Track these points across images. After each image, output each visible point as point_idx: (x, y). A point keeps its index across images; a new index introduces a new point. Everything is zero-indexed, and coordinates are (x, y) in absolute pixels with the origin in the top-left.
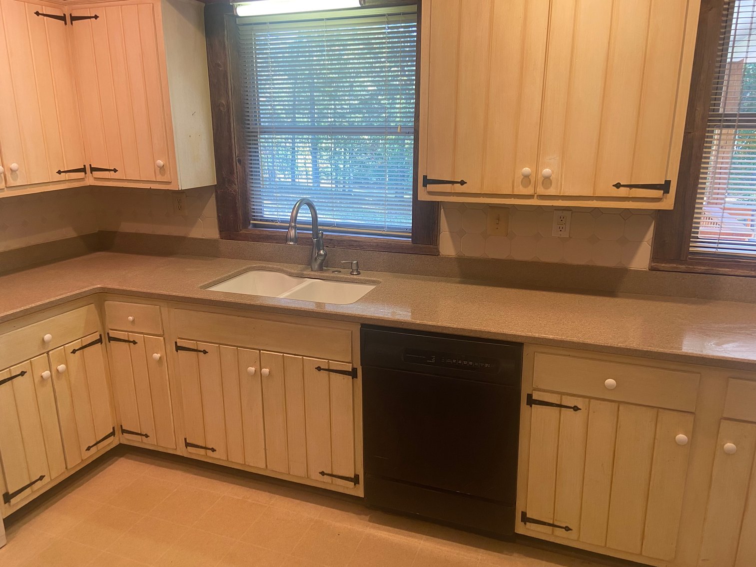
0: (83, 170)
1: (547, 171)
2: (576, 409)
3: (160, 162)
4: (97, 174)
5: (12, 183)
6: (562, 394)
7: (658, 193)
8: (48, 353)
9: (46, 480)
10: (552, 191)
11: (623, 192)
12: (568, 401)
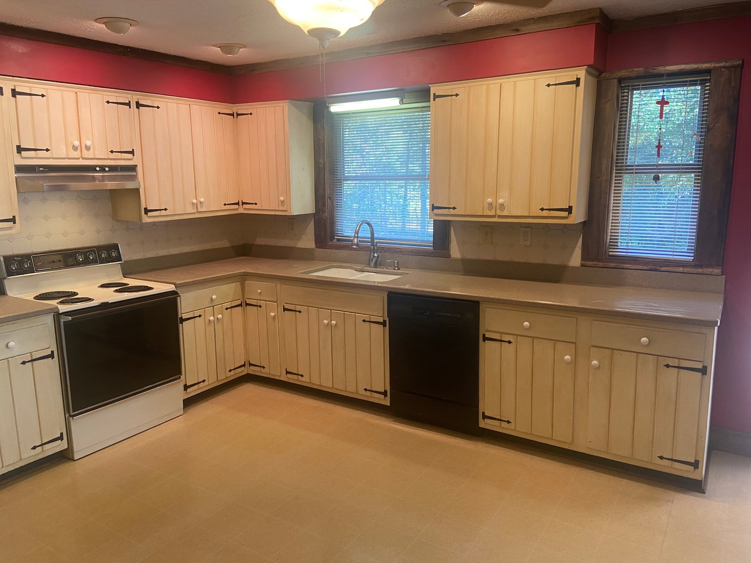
0: (238, 204)
1: (501, 201)
2: (510, 342)
3: (282, 198)
4: (245, 206)
5: (200, 210)
6: (502, 333)
7: (565, 214)
8: (213, 307)
9: (206, 383)
10: (505, 213)
11: (545, 213)
12: (506, 338)
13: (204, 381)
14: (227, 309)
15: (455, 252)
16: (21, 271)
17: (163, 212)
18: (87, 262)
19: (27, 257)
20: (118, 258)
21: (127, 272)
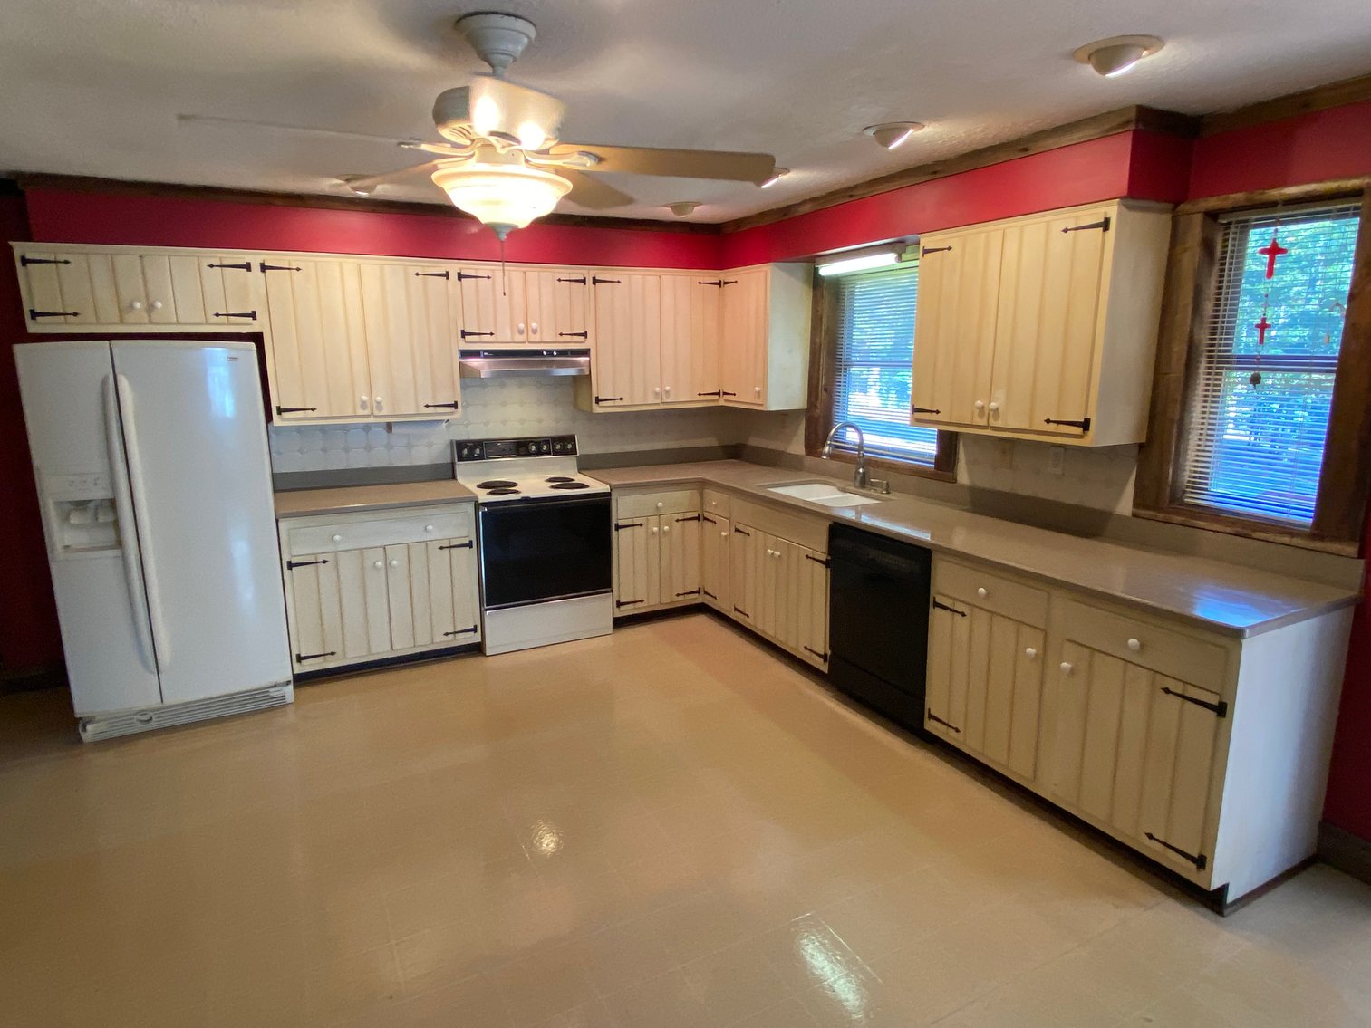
0: (718, 394)
1: (993, 405)
2: (963, 615)
3: (757, 389)
4: (726, 397)
5: (665, 400)
6: (955, 599)
7: (1079, 430)
8: (660, 516)
9: (645, 604)
10: (999, 423)
11: (1052, 427)
12: (960, 607)
13: (642, 601)
14: (677, 521)
15: (963, 476)
16: (471, 458)
17: (618, 403)
18: (539, 453)
19: (479, 443)
20: (573, 451)
21: (586, 465)
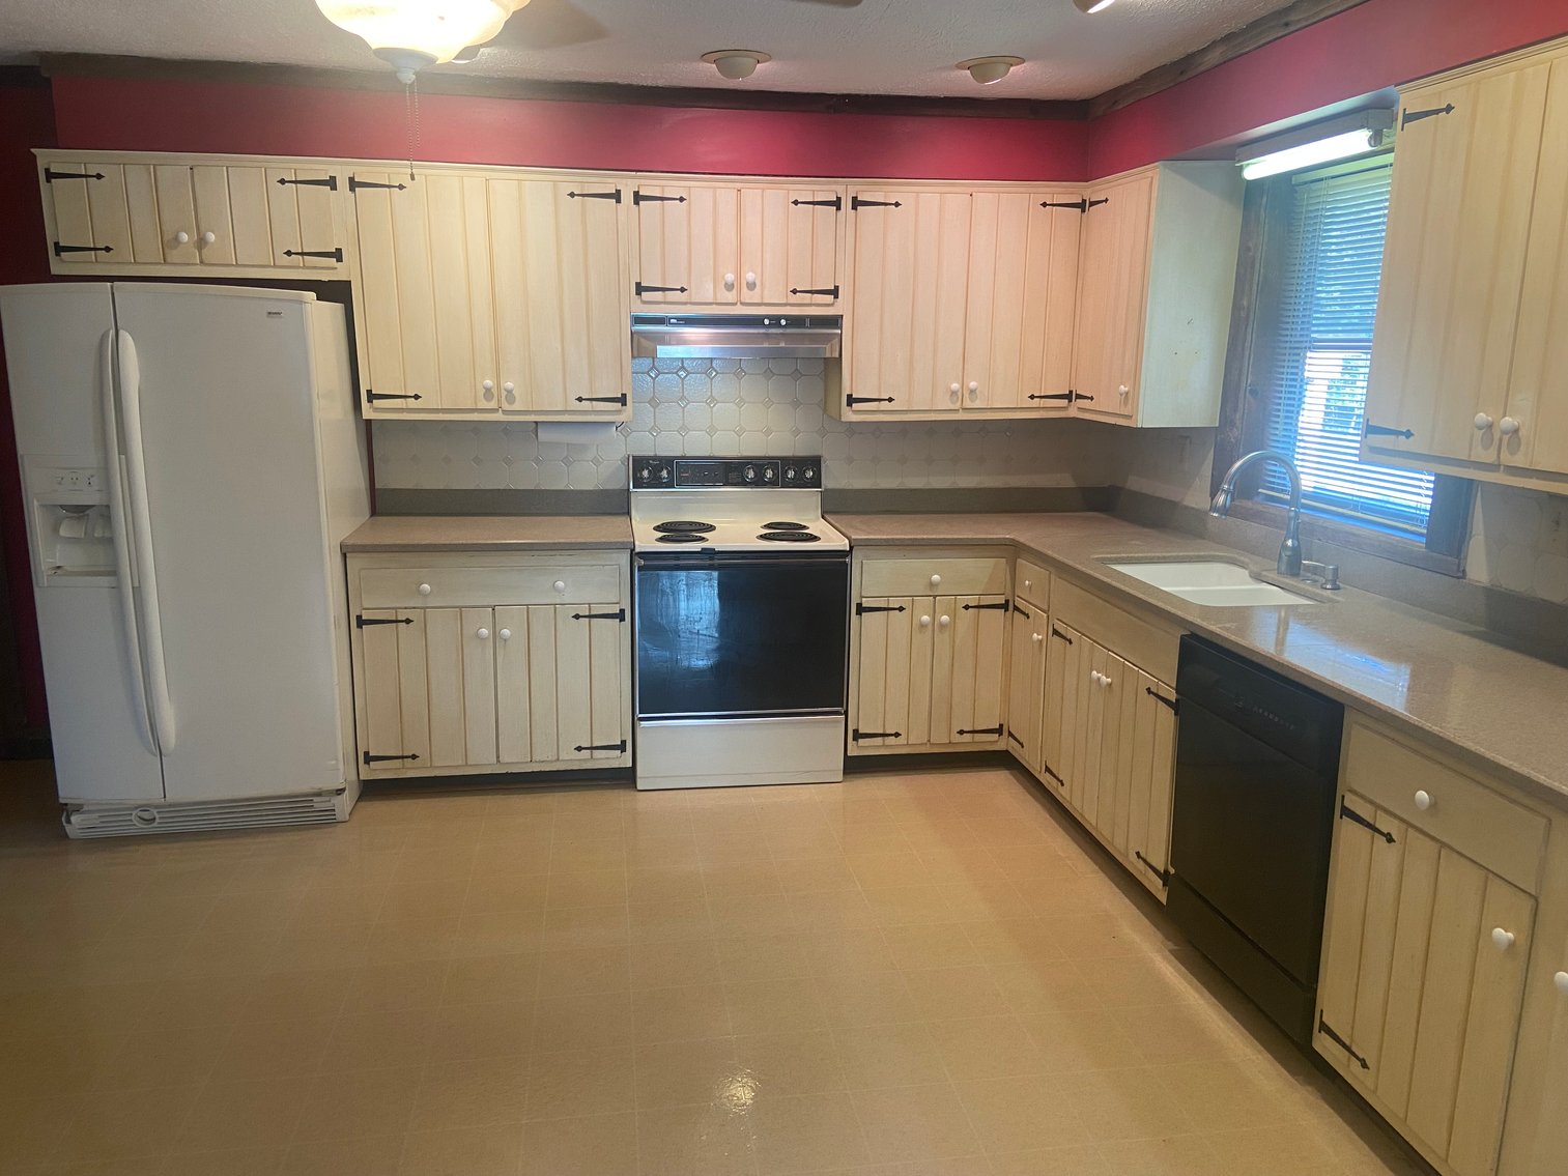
0: (1068, 397)
1: (1508, 421)
2: (1390, 839)
3: (1123, 388)
4: (1080, 403)
5: (968, 404)
6: (1378, 807)
8: (935, 597)
9: (901, 740)
10: (1519, 460)
12: (1385, 824)
13: (897, 735)
14: (967, 607)
15: (1477, 565)
16: (655, 482)
17: (885, 405)
18: (759, 482)
19: (667, 462)
20: (816, 482)
21: (835, 506)
